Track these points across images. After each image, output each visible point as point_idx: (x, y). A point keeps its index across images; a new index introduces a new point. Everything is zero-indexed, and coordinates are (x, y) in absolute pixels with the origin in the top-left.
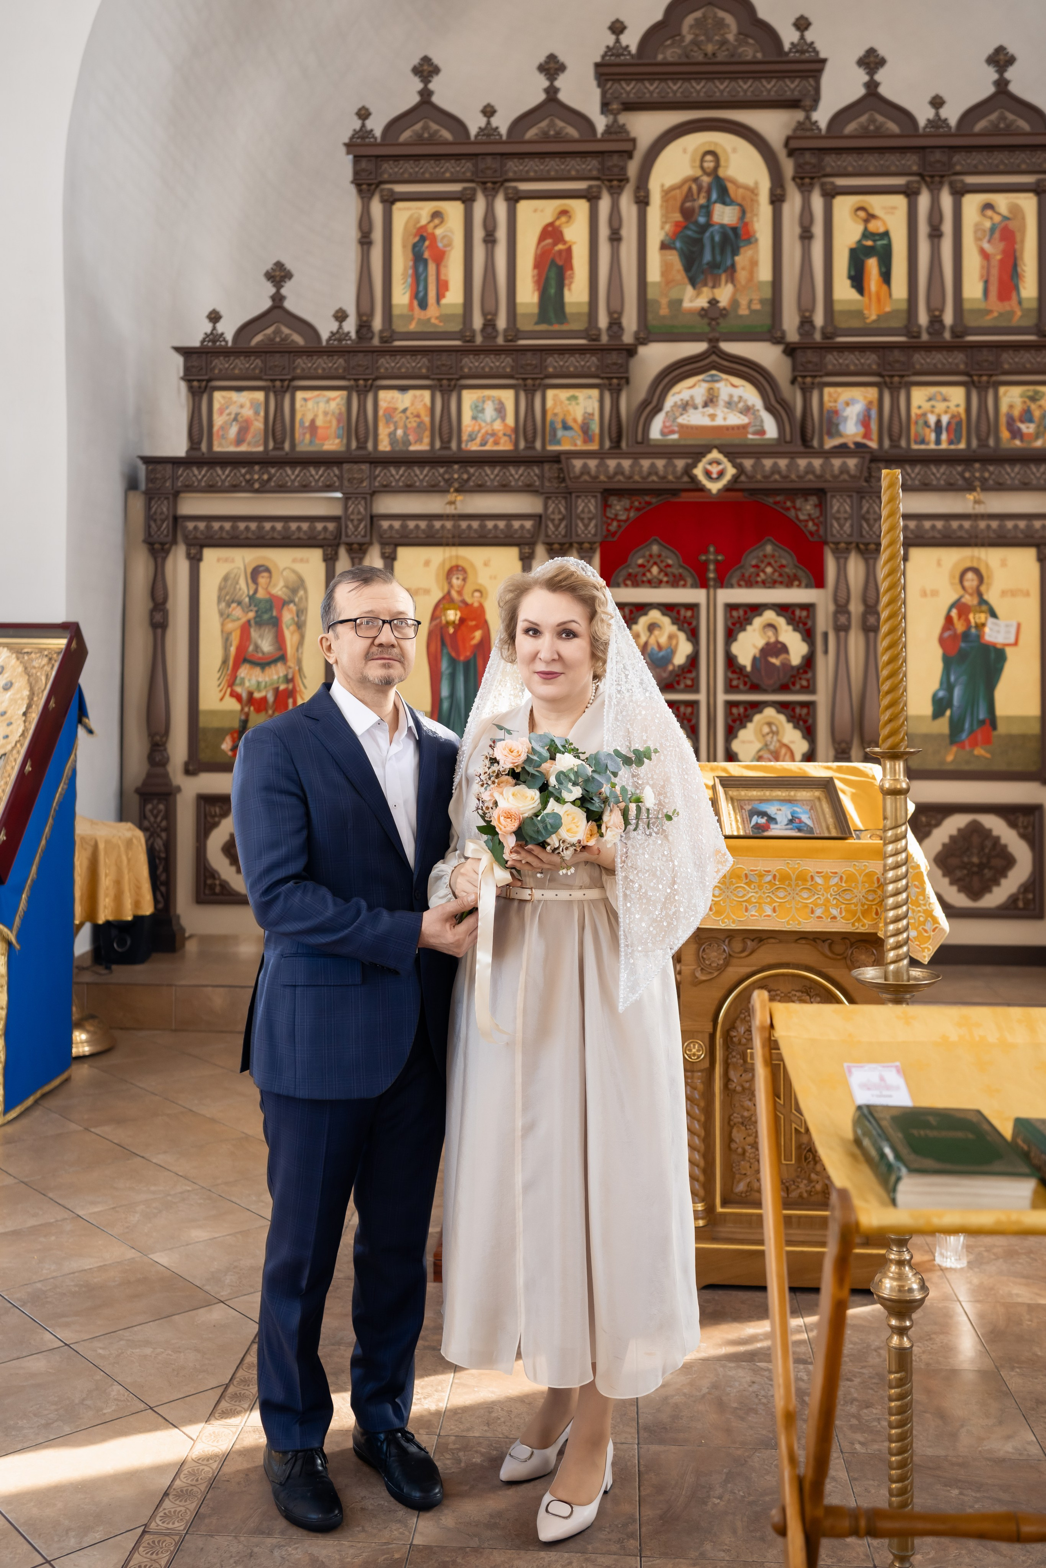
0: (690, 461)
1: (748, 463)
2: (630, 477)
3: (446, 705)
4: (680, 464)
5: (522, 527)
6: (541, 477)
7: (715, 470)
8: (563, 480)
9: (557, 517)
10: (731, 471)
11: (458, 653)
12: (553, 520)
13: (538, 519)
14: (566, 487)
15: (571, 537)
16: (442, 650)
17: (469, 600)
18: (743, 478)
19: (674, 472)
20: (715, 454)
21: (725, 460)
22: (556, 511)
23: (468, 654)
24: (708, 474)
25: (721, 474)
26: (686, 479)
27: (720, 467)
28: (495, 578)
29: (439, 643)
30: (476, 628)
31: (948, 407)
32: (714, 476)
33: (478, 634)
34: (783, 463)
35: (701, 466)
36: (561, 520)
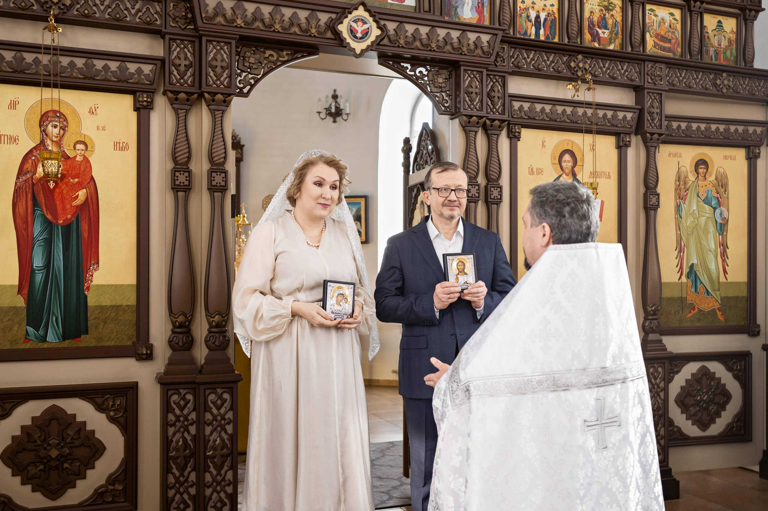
0: (334, 16)
1: (391, 26)
2: (271, 26)
3: (39, 277)
4: (324, 17)
5: (139, 71)
6: (165, 15)
7: (360, 28)
8: (193, 20)
9: (184, 63)
10: (376, 32)
11: (55, 216)
12: (177, 67)
13: (159, 63)
14: (196, 29)
15: (200, 87)
16: (34, 211)
17: (71, 154)
18: (386, 41)
19: (318, 26)
20: (361, 12)
21: (371, 19)
22: (182, 56)
23: (69, 217)
24: (352, 32)
25: (366, 34)
26: (329, 35)
27: (366, 26)
28: (104, 129)
29: (30, 203)
30: (80, 186)
31: (545, 5)
32: (359, 35)
33: (82, 194)
34: (424, 30)
35: (346, 21)
36: (187, 67)
